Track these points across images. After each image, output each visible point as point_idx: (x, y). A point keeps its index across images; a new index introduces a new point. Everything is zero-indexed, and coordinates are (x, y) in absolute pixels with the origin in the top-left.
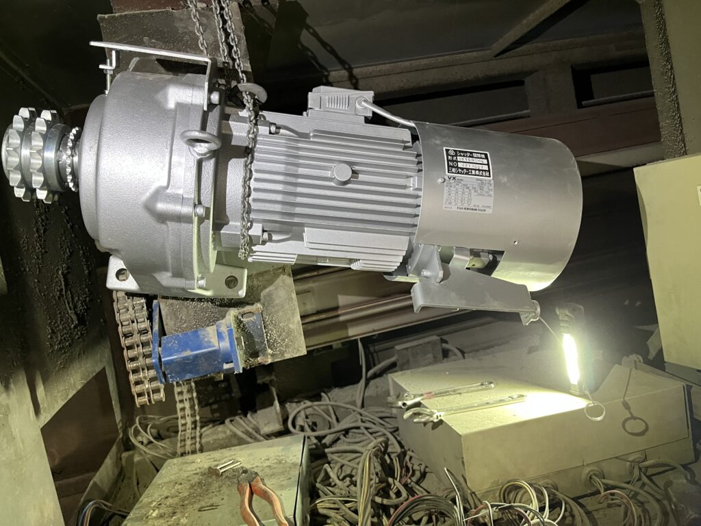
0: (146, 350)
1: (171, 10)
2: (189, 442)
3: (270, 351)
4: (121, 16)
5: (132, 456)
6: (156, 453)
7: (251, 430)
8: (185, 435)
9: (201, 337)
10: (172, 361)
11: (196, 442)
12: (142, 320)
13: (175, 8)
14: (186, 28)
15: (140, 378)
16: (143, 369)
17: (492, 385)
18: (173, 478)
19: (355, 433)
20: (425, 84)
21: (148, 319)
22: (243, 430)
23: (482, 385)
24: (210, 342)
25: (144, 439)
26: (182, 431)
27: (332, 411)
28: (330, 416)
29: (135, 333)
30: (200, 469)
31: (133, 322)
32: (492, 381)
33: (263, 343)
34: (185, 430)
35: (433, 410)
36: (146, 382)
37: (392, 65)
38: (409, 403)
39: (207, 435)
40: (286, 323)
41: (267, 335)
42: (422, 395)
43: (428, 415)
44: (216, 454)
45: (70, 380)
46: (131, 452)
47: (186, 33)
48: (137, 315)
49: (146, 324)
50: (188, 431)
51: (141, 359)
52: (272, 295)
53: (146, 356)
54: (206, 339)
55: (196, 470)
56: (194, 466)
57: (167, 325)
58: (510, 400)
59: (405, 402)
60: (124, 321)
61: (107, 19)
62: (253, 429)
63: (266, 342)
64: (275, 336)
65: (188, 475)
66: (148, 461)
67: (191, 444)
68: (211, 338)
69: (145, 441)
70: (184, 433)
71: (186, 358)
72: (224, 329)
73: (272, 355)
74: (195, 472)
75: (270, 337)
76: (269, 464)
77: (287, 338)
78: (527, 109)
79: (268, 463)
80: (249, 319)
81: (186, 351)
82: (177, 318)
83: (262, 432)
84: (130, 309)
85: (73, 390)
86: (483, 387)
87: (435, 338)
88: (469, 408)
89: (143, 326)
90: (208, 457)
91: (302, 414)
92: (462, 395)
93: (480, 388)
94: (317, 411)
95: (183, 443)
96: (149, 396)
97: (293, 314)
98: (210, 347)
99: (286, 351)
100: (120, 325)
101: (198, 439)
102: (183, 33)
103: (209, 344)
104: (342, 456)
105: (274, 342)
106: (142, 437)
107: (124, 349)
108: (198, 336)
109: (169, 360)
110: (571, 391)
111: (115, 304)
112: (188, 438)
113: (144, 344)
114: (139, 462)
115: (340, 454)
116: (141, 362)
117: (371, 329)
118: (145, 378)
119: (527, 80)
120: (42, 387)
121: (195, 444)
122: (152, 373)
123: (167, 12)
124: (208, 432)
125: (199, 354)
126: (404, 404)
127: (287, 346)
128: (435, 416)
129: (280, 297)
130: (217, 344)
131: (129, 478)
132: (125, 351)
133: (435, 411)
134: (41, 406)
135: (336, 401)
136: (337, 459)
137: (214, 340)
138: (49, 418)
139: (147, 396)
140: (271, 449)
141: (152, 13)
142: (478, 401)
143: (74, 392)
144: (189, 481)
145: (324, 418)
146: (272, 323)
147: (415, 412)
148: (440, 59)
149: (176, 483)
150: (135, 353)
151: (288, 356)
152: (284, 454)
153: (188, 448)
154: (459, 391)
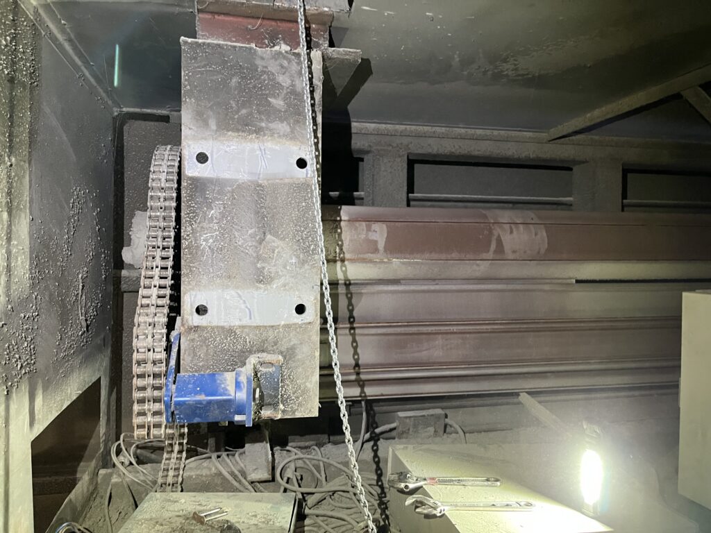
0: (157, 382)
1: (255, 47)
2: (171, 473)
3: (281, 407)
4: (204, 43)
5: (110, 475)
6: (136, 477)
7: (237, 473)
8: (169, 464)
9: (218, 381)
10: (184, 402)
11: (179, 474)
12: (159, 350)
13: (259, 45)
14: (266, 67)
15: (144, 410)
16: (149, 401)
17: (498, 483)
18: (154, 516)
19: (342, 496)
20: (476, 153)
21: (165, 350)
22: (229, 470)
23: (488, 480)
24: (227, 390)
25: (126, 460)
26: (166, 459)
27: (322, 469)
28: (320, 473)
29: (149, 362)
30: (183, 510)
31: (149, 350)
32: (499, 478)
33: (276, 397)
34: (169, 459)
35: (437, 502)
36: (149, 415)
37: (448, 129)
38: (411, 486)
39: (191, 468)
40: (304, 380)
41: (282, 390)
42: (425, 479)
43: (432, 507)
44: (202, 497)
45: (67, 390)
46: (109, 471)
47: (265, 72)
48: (155, 344)
49: (163, 355)
50: (172, 460)
51: (149, 390)
52: (295, 349)
53: (155, 388)
54: (223, 386)
55: (179, 511)
56: (176, 507)
57: (183, 360)
58: (517, 508)
59: (407, 484)
60: (140, 348)
61: (190, 43)
62: (239, 471)
63: (280, 397)
64: (290, 392)
65: (170, 515)
66: (126, 486)
67: (174, 476)
68: (228, 385)
69: (127, 463)
70: (167, 461)
71: (200, 402)
72: (243, 379)
73: (283, 411)
74: (178, 514)
75: (285, 392)
76: (256, 523)
77: (301, 396)
78: (570, 196)
79: (254, 521)
80: (267, 370)
81: (200, 394)
82: (195, 355)
83: (249, 479)
84: (150, 337)
85: (68, 400)
86: (489, 483)
87: (439, 411)
88: (474, 506)
89: (158, 356)
90: (193, 499)
91: (292, 466)
92: (467, 487)
93: (486, 483)
94: (308, 465)
95: (165, 472)
96: (149, 429)
97: (313, 372)
98: (225, 395)
99: (297, 409)
100: (136, 351)
101: (181, 472)
102: (262, 71)
103: (225, 392)
104: (327, 520)
105: (288, 398)
106: (124, 457)
107: (134, 376)
108: (215, 381)
109: (181, 401)
110: (583, 510)
111: (135, 328)
112: (171, 469)
113: (156, 376)
114: (116, 484)
115: (325, 518)
116: (149, 393)
117: (379, 393)
118: (149, 410)
119: (575, 169)
120: (41, 397)
121: (177, 476)
122: (157, 406)
123: (251, 49)
124: (192, 465)
125: (213, 400)
126: (406, 487)
127: (300, 405)
128: (439, 510)
129: (303, 353)
130: (233, 394)
131: (102, 497)
132: (135, 379)
133: (439, 504)
134: (36, 417)
135: (328, 458)
136: (322, 524)
137: (231, 388)
138: (41, 430)
139: (146, 429)
140: (260, 504)
141: (235, 47)
142: (484, 500)
143: (69, 403)
144: (171, 523)
145: (313, 474)
146: (290, 378)
147: (419, 499)
148: (496, 133)
149: (157, 522)
150: (146, 383)
151: (298, 415)
152: (272, 514)
153: (170, 480)
154: (464, 483)
